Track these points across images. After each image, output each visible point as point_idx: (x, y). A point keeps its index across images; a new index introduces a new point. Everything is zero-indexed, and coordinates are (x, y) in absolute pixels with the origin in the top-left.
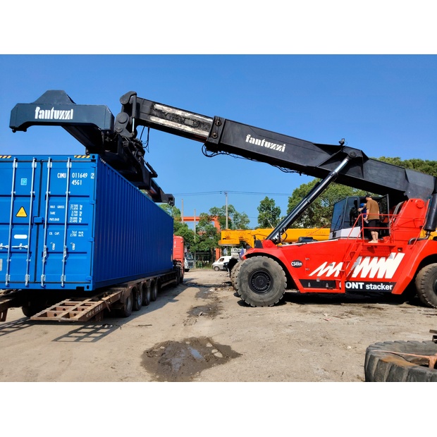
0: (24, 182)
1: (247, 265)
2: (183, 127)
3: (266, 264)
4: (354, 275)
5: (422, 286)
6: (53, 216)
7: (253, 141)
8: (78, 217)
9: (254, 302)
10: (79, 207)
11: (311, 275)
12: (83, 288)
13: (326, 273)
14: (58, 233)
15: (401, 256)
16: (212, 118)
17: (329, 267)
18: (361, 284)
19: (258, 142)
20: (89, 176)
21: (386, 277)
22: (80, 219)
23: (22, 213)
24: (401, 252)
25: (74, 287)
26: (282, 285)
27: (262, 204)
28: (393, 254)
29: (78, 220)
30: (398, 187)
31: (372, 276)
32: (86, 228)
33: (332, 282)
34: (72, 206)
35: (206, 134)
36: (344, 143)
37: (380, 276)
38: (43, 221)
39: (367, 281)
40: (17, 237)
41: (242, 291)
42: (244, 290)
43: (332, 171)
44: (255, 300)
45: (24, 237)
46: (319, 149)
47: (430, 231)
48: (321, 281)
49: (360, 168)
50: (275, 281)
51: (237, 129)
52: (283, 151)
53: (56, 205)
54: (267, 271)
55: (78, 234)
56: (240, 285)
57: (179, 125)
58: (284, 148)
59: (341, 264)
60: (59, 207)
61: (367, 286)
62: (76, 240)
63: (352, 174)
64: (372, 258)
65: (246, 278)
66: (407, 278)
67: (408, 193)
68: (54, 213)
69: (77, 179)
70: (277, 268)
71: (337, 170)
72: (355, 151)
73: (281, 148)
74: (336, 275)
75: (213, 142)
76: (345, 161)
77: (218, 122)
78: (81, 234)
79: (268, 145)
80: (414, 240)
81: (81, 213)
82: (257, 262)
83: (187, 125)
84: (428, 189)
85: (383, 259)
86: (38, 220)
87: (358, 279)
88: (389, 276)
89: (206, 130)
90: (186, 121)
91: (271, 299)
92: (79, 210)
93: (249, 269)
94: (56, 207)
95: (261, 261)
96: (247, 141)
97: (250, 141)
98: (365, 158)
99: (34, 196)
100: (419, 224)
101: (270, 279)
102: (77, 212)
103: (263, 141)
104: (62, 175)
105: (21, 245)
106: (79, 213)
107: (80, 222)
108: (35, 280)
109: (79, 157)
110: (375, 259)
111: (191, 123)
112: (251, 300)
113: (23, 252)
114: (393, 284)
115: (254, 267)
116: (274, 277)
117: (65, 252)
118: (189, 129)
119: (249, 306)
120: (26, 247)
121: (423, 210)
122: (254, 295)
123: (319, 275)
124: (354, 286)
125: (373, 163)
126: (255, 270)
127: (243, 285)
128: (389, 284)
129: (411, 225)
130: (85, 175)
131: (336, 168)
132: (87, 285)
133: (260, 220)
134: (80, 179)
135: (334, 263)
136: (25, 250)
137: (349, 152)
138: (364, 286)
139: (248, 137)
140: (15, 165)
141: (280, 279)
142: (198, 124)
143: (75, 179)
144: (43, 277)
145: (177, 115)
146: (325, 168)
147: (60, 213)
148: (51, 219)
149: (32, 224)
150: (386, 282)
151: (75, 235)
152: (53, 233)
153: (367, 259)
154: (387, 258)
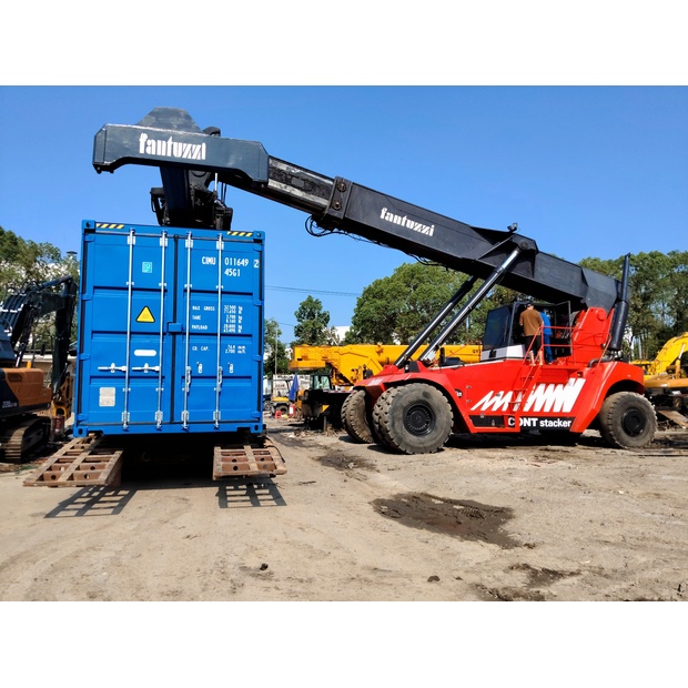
0: (147, 267)
1: (401, 397)
2: (289, 189)
3: (426, 394)
4: (526, 409)
5: (610, 421)
6: (197, 322)
7: (390, 218)
8: (237, 324)
9: (412, 447)
10: (237, 310)
11: (473, 409)
12: (248, 429)
13: (492, 406)
14: (205, 349)
15: (581, 382)
16: (333, 180)
17: (496, 398)
18: (535, 420)
19: (397, 220)
20: (251, 263)
21: (564, 411)
22: (240, 327)
23: (146, 316)
24: (581, 377)
25: (233, 428)
26: (448, 423)
27: (303, 307)
28: (572, 380)
29: (237, 329)
30: (573, 291)
31: (547, 409)
32: (247, 341)
33: (499, 418)
34: (226, 307)
35: (324, 202)
36: (515, 229)
37: (557, 409)
38: (183, 329)
39: (542, 415)
40: (138, 353)
41: (395, 433)
42: (398, 431)
43: (498, 268)
44: (412, 444)
45: (152, 353)
46: (479, 236)
47: (615, 350)
48: (486, 417)
49: (530, 264)
50: (438, 418)
51: (368, 198)
52: (431, 234)
53: (202, 304)
54: (428, 404)
55: (237, 349)
56: (393, 425)
57: (283, 185)
58: (432, 230)
59: (510, 394)
60: (207, 308)
61: (542, 422)
62: (235, 358)
63: (519, 272)
64: (547, 385)
65: (400, 414)
66: (593, 411)
67: (588, 300)
68: (198, 318)
69: (233, 267)
70: (440, 400)
71: (505, 266)
72: (527, 241)
73: (428, 231)
74: (505, 409)
75: (336, 215)
76: (514, 254)
77: (341, 186)
78: (242, 349)
79: (411, 224)
80: (597, 362)
81: (240, 318)
82: (414, 392)
83: (294, 186)
84: (610, 296)
85: (560, 387)
86: (174, 327)
87: (530, 415)
88: (568, 409)
89: (323, 196)
90: (294, 181)
91: (434, 442)
92: (237, 314)
93: (404, 402)
94: (202, 308)
95: (419, 390)
96: (382, 217)
97: (387, 218)
98: (537, 251)
99: (165, 291)
100: (599, 341)
101: (430, 416)
102: (234, 317)
103: (405, 218)
104: (210, 261)
105: (146, 366)
106: (237, 319)
107: (240, 331)
108: (172, 418)
109: (242, 234)
110: (551, 387)
111: (301, 184)
112: (407, 445)
113: (153, 376)
114: (572, 419)
115: (411, 399)
116: (436, 412)
117: (220, 377)
118: (297, 193)
119: (405, 453)
120: (157, 368)
121: (605, 323)
122: (411, 438)
123: (483, 409)
124: (525, 422)
125: (544, 258)
126: (411, 403)
127: (396, 424)
128: (567, 420)
129: (591, 342)
130: (245, 262)
131: (503, 262)
132: (254, 424)
133: (298, 331)
134: (237, 267)
135: (502, 393)
136: (154, 374)
137: (520, 242)
138: (538, 423)
139: (384, 211)
140: (131, 240)
141: (445, 416)
142: (311, 186)
143: (229, 267)
144: (185, 415)
145: (280, 171)
146: (485, 262)
147: (209, 318)
148: (194, 327)
149: (164, 334)
150: (563, 417)
151: (233, 351)
152: (199, 348)
153: (542, 387)
154: (564, 385)
